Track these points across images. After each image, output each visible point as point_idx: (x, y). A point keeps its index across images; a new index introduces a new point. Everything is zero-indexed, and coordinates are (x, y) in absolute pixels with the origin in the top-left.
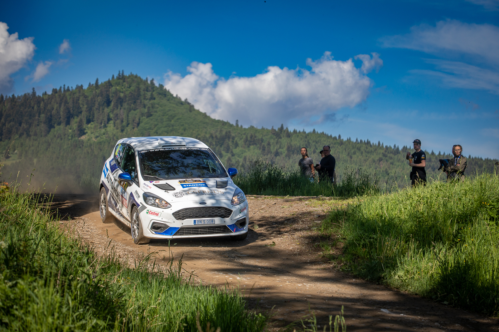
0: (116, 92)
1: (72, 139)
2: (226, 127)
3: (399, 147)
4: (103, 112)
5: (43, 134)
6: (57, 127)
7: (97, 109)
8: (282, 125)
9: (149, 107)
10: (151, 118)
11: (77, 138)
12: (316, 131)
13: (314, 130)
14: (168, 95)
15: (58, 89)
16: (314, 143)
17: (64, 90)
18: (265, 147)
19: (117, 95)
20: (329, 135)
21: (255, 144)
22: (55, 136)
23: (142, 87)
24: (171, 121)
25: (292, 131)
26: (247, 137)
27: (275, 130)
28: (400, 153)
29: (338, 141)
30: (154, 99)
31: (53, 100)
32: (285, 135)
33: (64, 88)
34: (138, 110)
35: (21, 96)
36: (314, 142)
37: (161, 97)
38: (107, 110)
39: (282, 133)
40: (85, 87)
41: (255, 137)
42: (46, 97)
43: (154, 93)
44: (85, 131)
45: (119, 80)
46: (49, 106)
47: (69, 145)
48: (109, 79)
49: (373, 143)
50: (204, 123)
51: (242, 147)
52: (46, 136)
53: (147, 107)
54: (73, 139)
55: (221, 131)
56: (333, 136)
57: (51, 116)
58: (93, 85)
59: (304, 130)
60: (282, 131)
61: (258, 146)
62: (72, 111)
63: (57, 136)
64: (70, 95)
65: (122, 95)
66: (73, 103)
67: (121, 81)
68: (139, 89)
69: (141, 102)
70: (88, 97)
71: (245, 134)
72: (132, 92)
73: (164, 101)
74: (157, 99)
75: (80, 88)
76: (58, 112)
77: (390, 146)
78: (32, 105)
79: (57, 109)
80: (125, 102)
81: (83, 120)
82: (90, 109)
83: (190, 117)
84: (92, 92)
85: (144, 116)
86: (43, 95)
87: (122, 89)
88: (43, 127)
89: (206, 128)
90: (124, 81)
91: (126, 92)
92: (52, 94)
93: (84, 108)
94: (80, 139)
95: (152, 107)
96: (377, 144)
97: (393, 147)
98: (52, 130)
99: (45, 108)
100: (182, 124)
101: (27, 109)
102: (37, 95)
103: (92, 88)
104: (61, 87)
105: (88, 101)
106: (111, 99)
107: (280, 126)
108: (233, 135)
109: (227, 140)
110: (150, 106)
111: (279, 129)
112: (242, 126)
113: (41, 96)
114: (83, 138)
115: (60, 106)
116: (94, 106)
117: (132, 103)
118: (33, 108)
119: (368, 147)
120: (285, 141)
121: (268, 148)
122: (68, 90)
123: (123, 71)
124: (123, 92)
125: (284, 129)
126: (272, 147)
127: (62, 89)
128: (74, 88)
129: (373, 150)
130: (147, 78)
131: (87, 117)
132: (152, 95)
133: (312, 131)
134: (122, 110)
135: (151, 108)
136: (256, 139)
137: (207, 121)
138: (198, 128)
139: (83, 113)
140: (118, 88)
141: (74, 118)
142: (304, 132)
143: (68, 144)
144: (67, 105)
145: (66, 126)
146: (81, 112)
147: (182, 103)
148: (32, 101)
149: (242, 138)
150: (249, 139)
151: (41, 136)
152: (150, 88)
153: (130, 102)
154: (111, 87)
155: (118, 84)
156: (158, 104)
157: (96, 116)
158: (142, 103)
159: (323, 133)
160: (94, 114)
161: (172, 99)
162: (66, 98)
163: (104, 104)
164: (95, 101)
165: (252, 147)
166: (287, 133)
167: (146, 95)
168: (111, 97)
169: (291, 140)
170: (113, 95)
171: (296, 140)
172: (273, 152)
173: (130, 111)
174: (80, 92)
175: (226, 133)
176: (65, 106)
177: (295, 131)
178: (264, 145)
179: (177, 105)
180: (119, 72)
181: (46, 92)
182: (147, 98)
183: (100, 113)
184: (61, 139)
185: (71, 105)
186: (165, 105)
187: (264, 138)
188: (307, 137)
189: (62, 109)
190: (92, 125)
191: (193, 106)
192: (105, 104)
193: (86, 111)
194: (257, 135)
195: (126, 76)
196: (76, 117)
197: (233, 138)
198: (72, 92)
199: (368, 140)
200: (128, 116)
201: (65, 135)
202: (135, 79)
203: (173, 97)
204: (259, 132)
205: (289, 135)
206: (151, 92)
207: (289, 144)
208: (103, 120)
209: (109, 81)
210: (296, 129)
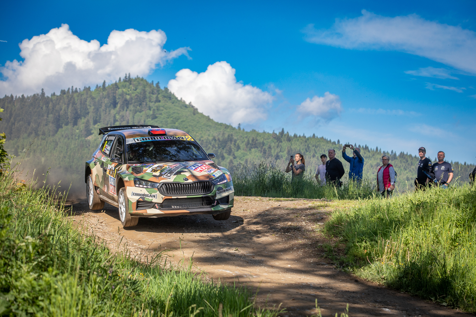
0: (122, 95)
1: (78, 139)
2: (228, 130)
3: (396, 153)
4: (109, 113)
5: (51, 133)
6: (65, 127)
7: (103, 110)
8: (283, 129)
9: (154, 110)
10: (156, 120)
11: (83, 138)
12: (316, 135)
13: (314, 135)
14: (173, 98)
15: (66, 90)
16: (314, 148)
17: (73, 92)
18: (266, 151)
19: (123, 97)
20: (329, 140)
21: (257, 147)
22: (63, 136)
23: (148, 89)
24: (175, 123)
25: (292, 135)
26: (248, 141)
27: (276, 134)
28: (397, 159)
29: (337, 146)
30: (160, 101)
31: (61, 101)
32: (285, 139)
33: (72, 89)
34: (144, 112)
35: (31, 96)
36: (313, 146)
37: (166, 100)
38: (113, 112)
39: (283, 137)
40: (93, 89)
41: (257, 140)
42: (54, 98)
43: (159, 96)
44: (92, 132)
45: (126, 83)
46: (57, 107)
47: (77, 145)
48: (116, 82)
49: (371, 149)
50: (207, 126)
51: (243, 150)
52: (53, 135)
53: (152, 109)
54: (80, 139)
55: (223, 134)
56: (332, 141)
57: (59, 116)
58: (100, 86)
59: (304, 135)
60: (282, 135)
61: (260, 149)
62: (79, 112)
63: (64, 136)
64: (78, 96)
65: (128, 97)
66: (81, 104)
67: (128, 83)
68: (145, 92)
69: (146, 104)
70: (96, 99)
71: (246, 137)
72: (138, 95)
73: (169, 104)
74: (162, 101)
75: (87, 89)
76: (66, 113)
77: (387, 152)
78: (41, 106)
79: (64, 110)
80: (131, 104)
81: (90, 121)
82: (97, 110)
83: (194, 120)
84: (99, 93)
85: (149, 118)
86: (52, 95)
87: (129, 91)
88: (51, 126)
89: (209, 131)
90: (130, 84)
91: (132, 94)
92: (60, 95)
93: (91, 109)
94: (86, 139)
95: (158, 109)
96: (375, 150)
97: (390, 153)
98: (60, 130)
99: (53, 108)
100: (185, 126)
101: (36, 109)
102: (46, 96)
103: (99, 90)
104: (69, 89)
105: (95, 102)
106: (118, 100)
107: (281, 131)
108: (235, 138)
109: (229, 143)
110: (155, 108)
111: (279, 133)
112: (244, 130)
113: (50, 97)
114: (90, 138)
115: (68, 107)
116: (101, 108)
117: (137, 106)
118: (42, 108)
119: (366, 152)
120: (285, 144)
121: (269, 151)
122: (76, 91)
123: (129, 74)
124: (129, 95)
125: (285, 133)
126: (272, 151)
127: (70, 91)
128: (82, 89)
129: (371, 156)
130: (153, 82)
131: (94, 118)
132: (157, 97)
133: (312, 136)
134: (128, 111)
135: (156, 111)
136: (257, 142)
137: (210, 124)
138: (202, 131)
139: (90, 114)
140: (124, 90)
141: (81, 119)
142: (304, 137)
143: (75, 144)
144: (74, 105)
145: (73, 126)
146: (88, 113)
147: (186, 106)
148: (41, 101)
149: (244, 141)
150: (251, 142)
151: (49, 136)
152: (155, 91)
153: (136, 104)
154: (117, 89)
155: (124, 87)
156: (163, 107)
157: (102, 117)
158: (148, 106)
159: (323, 138)
160: (100, 115)
161: (176, 102)
162: (74, 99)
163: (110, 105)
164: (102, 103)
165: (253, 150)
166: (288, 137)
167: (152, 98)
168: (118, 99)
169: (292, 144)
170: (120, 97)
171: (296, 144)
172: (273, 156)
173: (136, 113)
174: (87, 94)
175: (229, 136)
176: (72, 106)
177: (295, 136)
178: (265, 148)
179: (181, 108)
180: (126, 75)
181: (54, 93)
182: (152, 100)
183: (107, 114)
184: (69, 139)
185: (78, 106)
186: (170, 108)
187: (265, 142)
188: (307, 141)
189: (70, 110)
190: (98, 125)
191: (197, 109)
192: (112, 106)
193: (93, 112)
194: (258, 138)
195: (133, 79)
196: (83, 118)
197: (235, 141)
198: (79, 93)
199: (366, 145)
200: (134, 118)
201: (72, 135)
202: (142, 82)
203: (178, 100)
204: (260, 136)
205: (289, 139)
206: (156, 95)
207: (289, 148)
208: (109, 121)
209: (116, 84)
210: (296, 134)
